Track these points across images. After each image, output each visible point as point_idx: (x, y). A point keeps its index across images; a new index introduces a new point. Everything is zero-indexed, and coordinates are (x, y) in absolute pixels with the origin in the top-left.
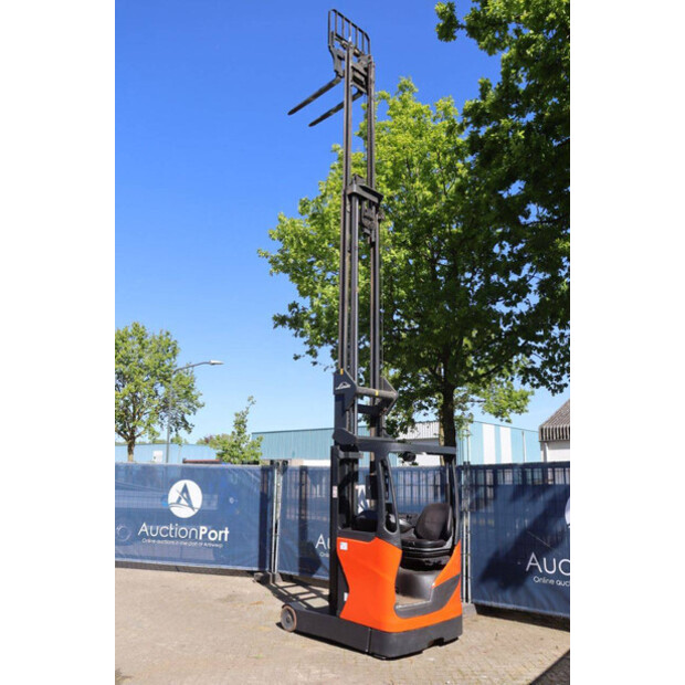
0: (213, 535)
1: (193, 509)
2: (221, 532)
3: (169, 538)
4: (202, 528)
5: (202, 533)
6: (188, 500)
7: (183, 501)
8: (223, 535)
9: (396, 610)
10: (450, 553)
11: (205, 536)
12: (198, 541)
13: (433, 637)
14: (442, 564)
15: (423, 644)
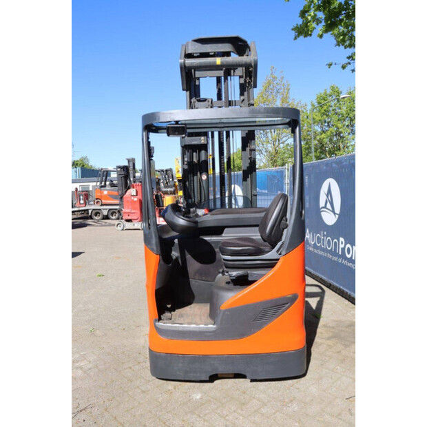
13: (221, 370)
14: (250, 279)
15: (198, 374)
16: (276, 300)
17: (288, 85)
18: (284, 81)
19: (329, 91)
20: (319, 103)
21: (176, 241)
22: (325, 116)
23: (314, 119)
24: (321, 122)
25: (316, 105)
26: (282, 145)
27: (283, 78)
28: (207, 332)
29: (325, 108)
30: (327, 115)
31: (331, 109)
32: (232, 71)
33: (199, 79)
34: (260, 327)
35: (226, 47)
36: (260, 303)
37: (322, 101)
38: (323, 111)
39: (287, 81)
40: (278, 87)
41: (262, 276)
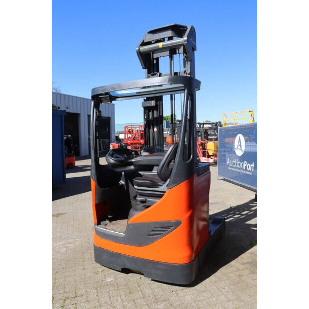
5: (245, 165)
8: (252, 167)
13: (128, 266)
14: (147, 204)
15: (115, 266)
16: (163, 223)
21: (123, 173)
28: (119, 237)
32: (177, 50)
34: (152, 241)
35: (169, 33)
41: (155, 203)
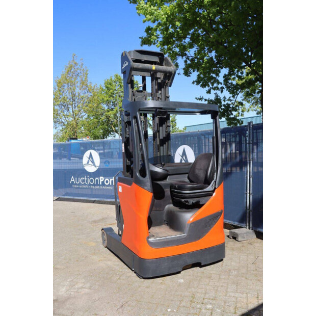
0: (107, 182)
1: (95, 166)
2: (111, 180)
3: (85, 184)
4: (101, 178)
5: (101, 181)
6: (93, 162)
7: (90, 163)
8: (112, 181)
9: (149, 242)
10: (210, 194)
11: (103, 182)
12: (99, 185)
14: (201, 203)
16: (214, 214)
17: (87, 71)
18: (84, 67)
19: (114, 79)
20: (107, 87)
22: (111, 98)
23: (103, 99)
24: (108, 102)
25: (104, 88)
26: (81, 119)
27: (82, 64)
28: (181, 239)
29: (111, 91)
30: (113, 97)
31: (115, 92)
33: (133, 76)
36: (207, 217)
37: (109, 86)
38: (110, 94)
39: (86, 67)
40: (79, 71)
